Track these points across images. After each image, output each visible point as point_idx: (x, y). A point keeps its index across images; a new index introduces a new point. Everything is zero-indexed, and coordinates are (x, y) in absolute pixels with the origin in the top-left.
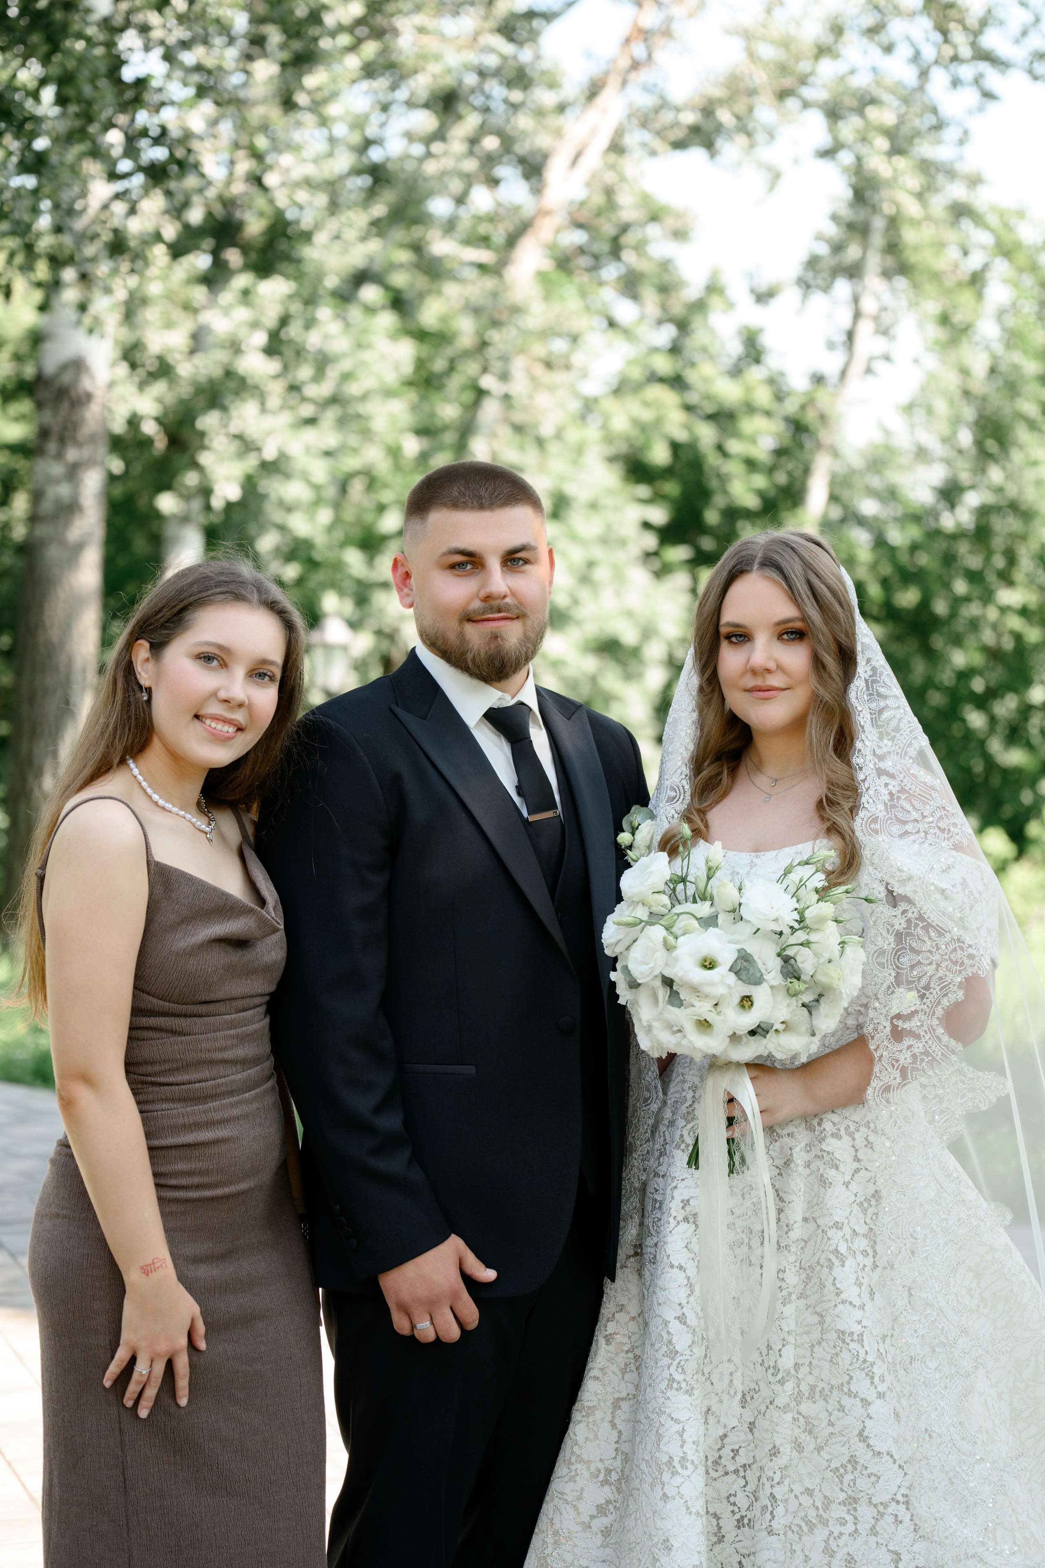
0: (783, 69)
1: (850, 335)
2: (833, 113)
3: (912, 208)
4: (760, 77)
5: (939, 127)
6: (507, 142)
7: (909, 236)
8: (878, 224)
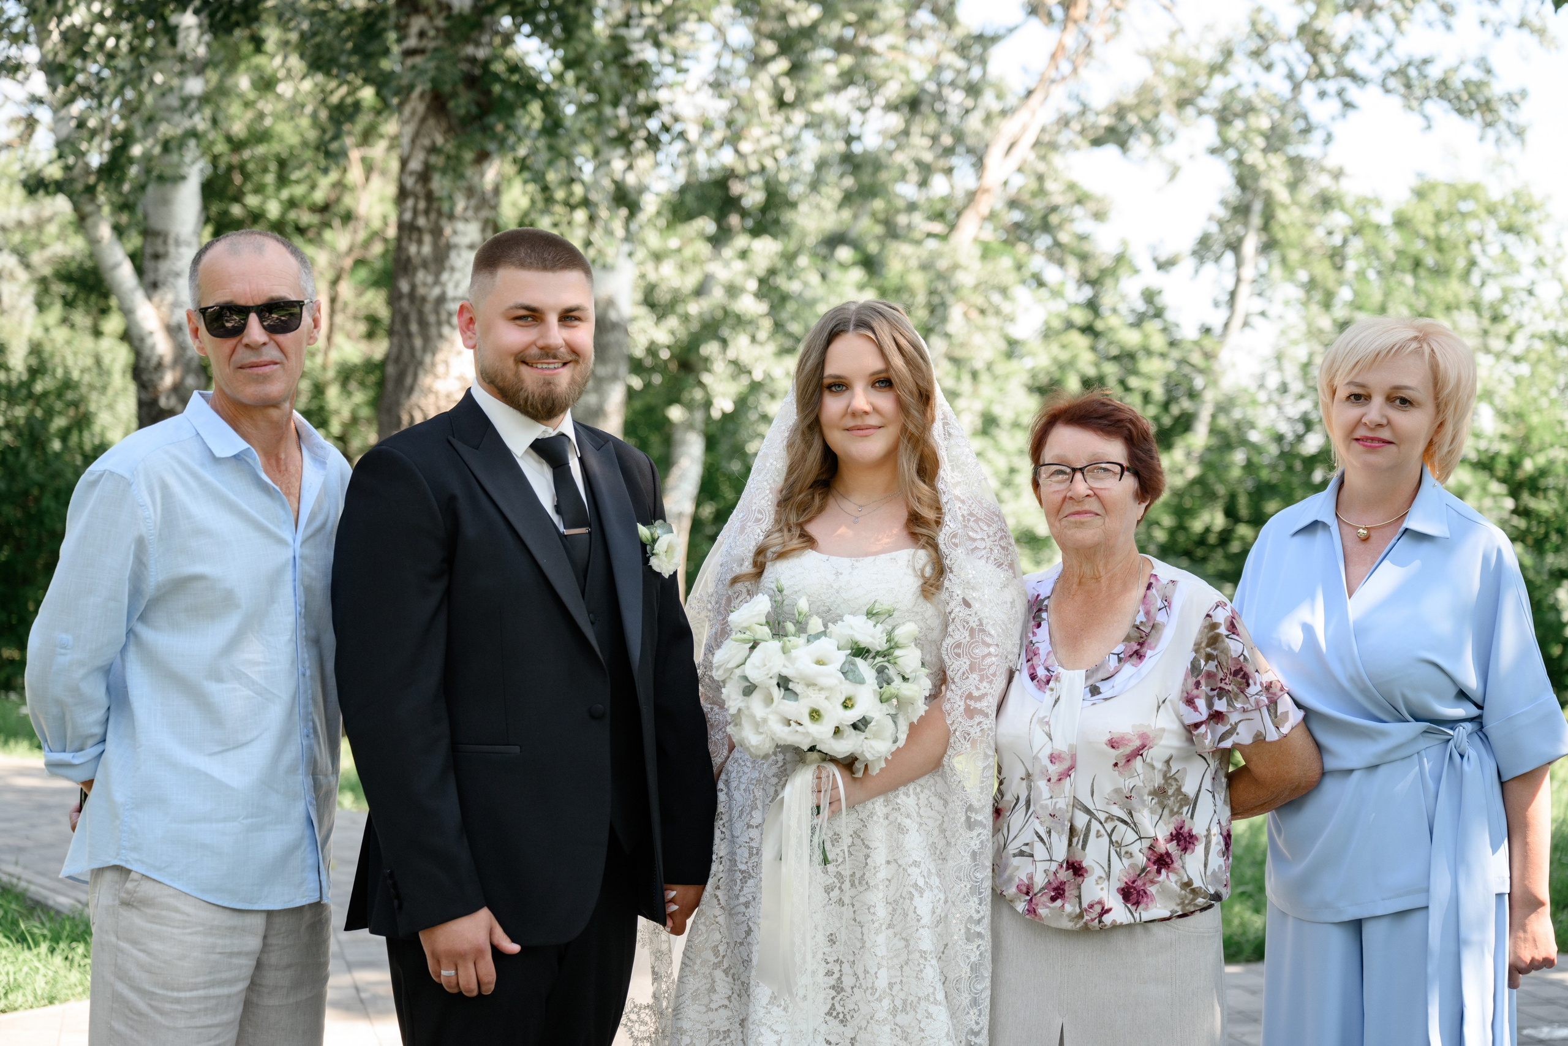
0: (1183, 84)
1: (1233, 295)
2: (1224, 118)
3: (1282, 194)
4: (1163, 90)
5: (1307, 131)
6: (959, 136)
7: (1282, 216)
8: (1257, 206)
